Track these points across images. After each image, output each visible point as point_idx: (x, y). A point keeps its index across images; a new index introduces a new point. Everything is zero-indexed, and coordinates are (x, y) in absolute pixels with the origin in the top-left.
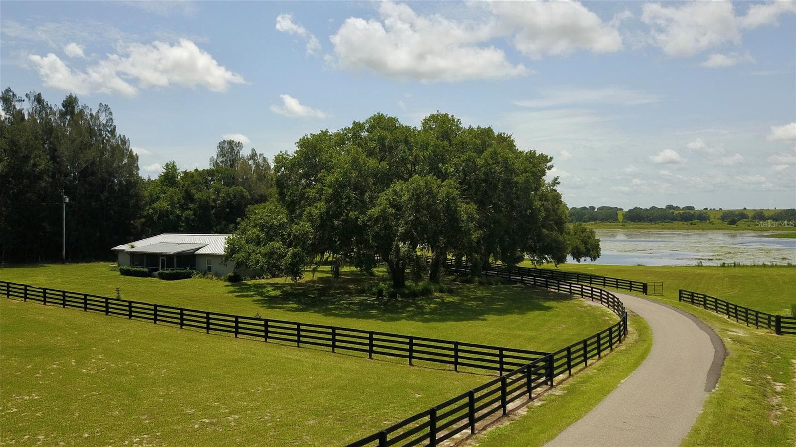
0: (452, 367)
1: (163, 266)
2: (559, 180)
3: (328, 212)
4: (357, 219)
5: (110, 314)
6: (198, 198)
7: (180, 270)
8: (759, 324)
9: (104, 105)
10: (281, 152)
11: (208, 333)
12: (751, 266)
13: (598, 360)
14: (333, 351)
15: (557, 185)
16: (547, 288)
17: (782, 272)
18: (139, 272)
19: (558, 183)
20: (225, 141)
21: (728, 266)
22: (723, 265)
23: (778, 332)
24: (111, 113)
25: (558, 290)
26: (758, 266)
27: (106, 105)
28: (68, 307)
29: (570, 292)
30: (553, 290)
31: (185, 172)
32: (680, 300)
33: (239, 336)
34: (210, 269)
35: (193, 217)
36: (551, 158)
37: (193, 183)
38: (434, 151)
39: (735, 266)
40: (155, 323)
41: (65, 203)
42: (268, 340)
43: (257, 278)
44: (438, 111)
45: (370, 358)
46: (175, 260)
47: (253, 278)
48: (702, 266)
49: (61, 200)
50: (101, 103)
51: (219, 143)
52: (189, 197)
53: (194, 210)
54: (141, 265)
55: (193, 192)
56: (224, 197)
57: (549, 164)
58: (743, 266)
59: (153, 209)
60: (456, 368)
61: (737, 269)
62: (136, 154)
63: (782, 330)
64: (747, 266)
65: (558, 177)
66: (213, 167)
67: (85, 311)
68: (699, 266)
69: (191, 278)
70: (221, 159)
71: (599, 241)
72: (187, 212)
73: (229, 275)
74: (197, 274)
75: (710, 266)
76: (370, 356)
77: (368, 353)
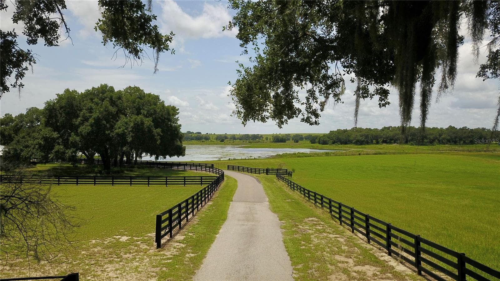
0: (184, 185)
2: (179, 119)
3: (92, 131)
4: (109, 134)
8: (260, 173)
14: (131, 186)
15: (178, 121)
16: (171, 168)
17: (252, 161)
21: (231, 160)
22: (229, 159)
23: (267, 174)
25: (178, 168)
26: (243, 159)
29: (184, 169)
32: (228, 169)
33: (79, 185)
36: (178, 109)
38: (138, 104)
39: (234, 160)
42: (96, 185)
48: (221, 160)
57: (178, 112)
58: (237, 159)
61: (236, 161)
63: (268, 173)
64: (239, 160)
65: (178, 117)
68: (219, 160)
75: (224, 160)
76: (148, 186)
77: (148, 185)
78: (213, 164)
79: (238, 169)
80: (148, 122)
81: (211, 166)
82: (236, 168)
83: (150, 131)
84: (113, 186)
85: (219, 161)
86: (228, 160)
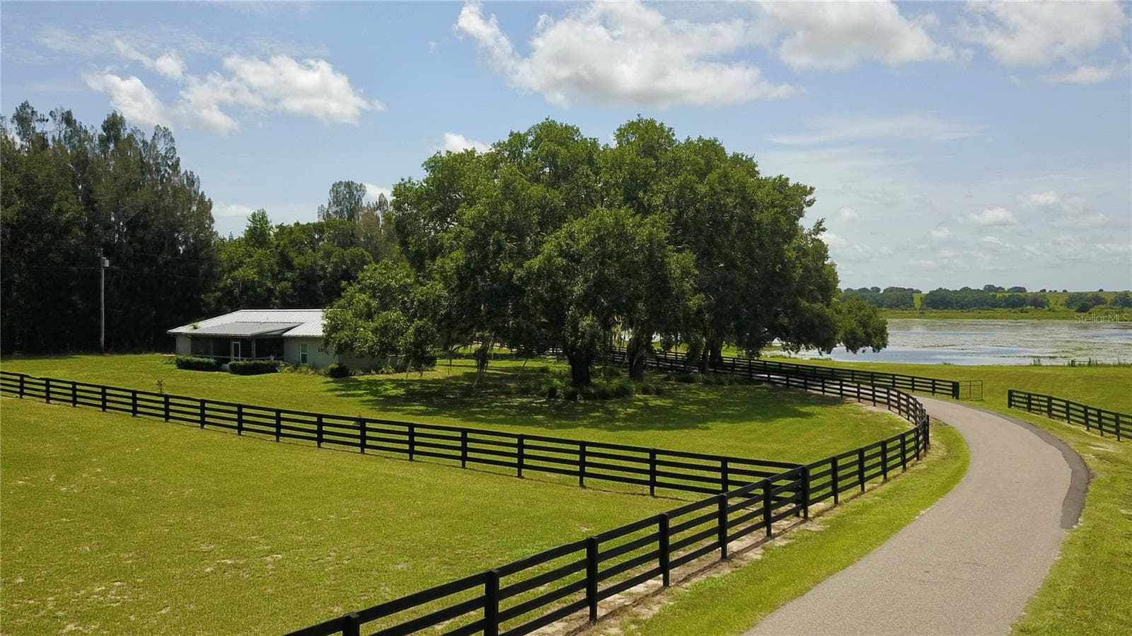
1: (236, 355)
2: (824, 225)
4: (511, 274)
5: (138, 415)
6: (299, 264)
7: (260, 360)
9: (162, 128)
10: (403, 180)
11: (278, 441)
12: (1114, 366)
13: (883, 483)
15: (822, 233)
16: (806, 388)
18: (202, 363)
19: (823, 230)
20: (341, 182)
21: (1080, 365)
22: (1073, 364)
24: (172, 140)
25: (824, 391)
27: (164, 128)
28: (80, 405)
29: (841, 394)
30: (816, 392)
31: (281, 227)
32: (1010, 405)
33: (323, 445)
34: (304, 359)
35: (292, 290)
36: (812, 189)
37: (292, 242)
38: (631, 173)
39: (1089, 365)
40: (202, 427)
41: (104, 267)
43: (373, 372)
44: (639, 115)
45: (520, 476)
46: (254, 346)
47: (367, 371)
48: (1040, 365)
49: (98, 262)
50: (158, 126)
51: (333, 185)
52: (286, 263)
53: (294, 282)
54: (207, 354)
55: (292, 254)
57: (808, 198)
58: (1102, 365)
59: (233, 279)
60: (652, 491)
61: (1093, 371)
62: (210, 199)
64: (1109, 366)
65: (821, 220)
66: (323, 221)
67: (104, 410)
68: (1035, 365)
69: (277, 372)
70: (334, 209)
71: (885, 322)
74: (286, 366)
75: (1052, 366)
76: (520, 472)
78: (958, 383)
79: (1046, 409)
81: (951, 388)
82: (1041, 403)
85: (1036, 371)
86: (1069, 366)
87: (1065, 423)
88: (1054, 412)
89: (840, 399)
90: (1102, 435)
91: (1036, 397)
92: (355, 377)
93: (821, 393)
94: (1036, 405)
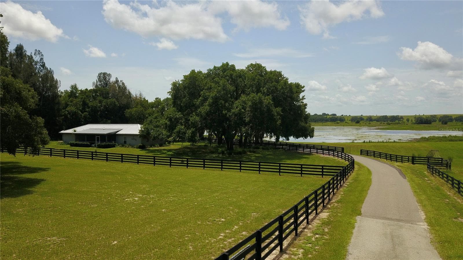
0: (300, 175)
1: (98, 141)
2: (305, 97)
3: (210, 111)
4: (226, 114)
5: (108, 161)
6: (91, 106)
7: (110, 143)
8: (403, 161)
9: (38, 51)
10: (176, 81)
12: (377, 142)
14: (240, 171)
15: (304, 100)
16: (297, 150)
17: (391, 144)
18: (84, 144)
19: (305, 99)
20: (102, 73)
21: (367, 142)
22: (364, 142)
23: (413, 163)
24: (42, 55)
25: (303, 151)
26: (380, 142)
27: (39, 50)
28: (80, 158)
29: (310, 152)
30: (300, 151)
31: (81, 91)
32: (361, 154)
33: (188, 167)
34: (125, 142)
36: (304, 86)
37: (87, 96)
38: (258, 82)
39: (369, 142)
40: (138, 164)
42: (205, 168)
43: (153, 147)
44: (256, 62)
46: (107, 138)
47: (151, 147)
48: (354, 143)
50: (36, 49)
51: (99, 74)
52: (85, 104)
54: (84, 141)
55: (88, 101)
56: (105, 105)
58: (373, 142)
60: (301, 175)
61: (371, 144)
62: (56, 79)
63: (415, 162)
64: (375, 142)
65: (304, 96)
66: (95, 88)
67: (92, 160)
68: (352, 142)
69: (115, 147)
70: (99, 83)
71: (313, 128)
72: (85, 113)
73: (139, 144)
74: (119, 145)
75: (358, 143)
77: (258, 172)
78: (343, 148)
79: (373, 155)
80: (267, 100)
81: (341, 149)
82: (371, 153)
83: (269, 111)
84: (222, 170)
85: (352, 144)
86: (363, 142)
87: (379, 159)
88: (375, 156)
89: (310, 154)
90: (391, 161)
91: (369, 152)
92: (147, 148)
93: (303, 152)
94: (369, 154)
